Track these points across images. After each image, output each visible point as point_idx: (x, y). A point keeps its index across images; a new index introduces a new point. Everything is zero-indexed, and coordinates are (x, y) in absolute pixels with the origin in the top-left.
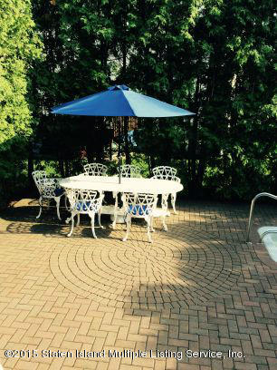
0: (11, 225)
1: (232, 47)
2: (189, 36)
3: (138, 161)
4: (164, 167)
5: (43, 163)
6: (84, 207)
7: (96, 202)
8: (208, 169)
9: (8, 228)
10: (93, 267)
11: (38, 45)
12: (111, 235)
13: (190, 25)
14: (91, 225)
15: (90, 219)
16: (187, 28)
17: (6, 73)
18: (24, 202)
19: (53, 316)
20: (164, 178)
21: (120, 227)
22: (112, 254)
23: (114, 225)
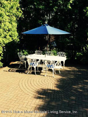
0: (10, 69)
1: (85, 11)
2: (70, 7)
3: (53, 50)
4: (61, 52)
5: (24, 51)
6: (32, 64)
7: (36, 63)
8: (78, 54)
9: (9, 70)
10: (33, 84)
11: (20, 12)
12: (41, 74)
13: (71, 3)
14: (34, 70)
15: (34, 68)
16: (70, 5)
17: (10, 21)
18: (16, 62)
19: (16, 100)
20: (61, 56)
21: (45, 71)
22: (40, 80)
23: (43, 71)
